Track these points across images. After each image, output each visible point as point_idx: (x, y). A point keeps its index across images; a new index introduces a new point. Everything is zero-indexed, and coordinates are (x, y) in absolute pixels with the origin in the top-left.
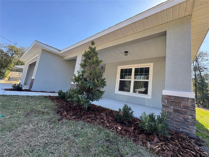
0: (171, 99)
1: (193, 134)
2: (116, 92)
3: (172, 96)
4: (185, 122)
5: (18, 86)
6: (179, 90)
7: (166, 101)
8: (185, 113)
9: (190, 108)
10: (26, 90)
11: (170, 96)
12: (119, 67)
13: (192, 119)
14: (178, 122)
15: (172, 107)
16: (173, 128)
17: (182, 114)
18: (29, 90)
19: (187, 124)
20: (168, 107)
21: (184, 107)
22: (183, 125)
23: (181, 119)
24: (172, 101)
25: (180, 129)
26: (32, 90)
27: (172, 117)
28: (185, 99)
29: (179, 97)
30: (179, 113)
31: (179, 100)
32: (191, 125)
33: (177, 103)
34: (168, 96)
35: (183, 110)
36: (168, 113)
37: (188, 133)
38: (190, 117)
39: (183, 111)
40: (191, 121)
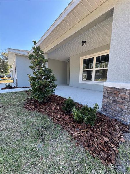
0: (111, 91)
1: (126, 122)
2: (80, 82)
3: (112, 88)
4: (120, 111)
5: (9, 85)
6: (119, 81)
7: (106, 92)
8: (122, 103)
9: (126, 99)
10: (15, 88)
11: (110, 88)
12: (81, 58)
13: (127, 109)
14: (115, 111)
15: (111, 98)
16: (110, 115)
17: (119, 104)
18: (16, 88)
19: (122, 113)
20: (107, 98)
21: (121, 98)
22: (118, 114)
23: (118, 108)
24: (112, 93)
25: (116, 117)
26: (18, 87)
27: (110, 106)
28: (123, 90)
29: (117, 89)
30: (116, 103)
31: (118, 91)
32: (126, 114)
33: (116, 94)
34: (108, 87)
35: (121, 100)
36: (107, 103)
37: (122, 120)
38: (126, 107)
39: (120, 102)
40: (126, 111)
